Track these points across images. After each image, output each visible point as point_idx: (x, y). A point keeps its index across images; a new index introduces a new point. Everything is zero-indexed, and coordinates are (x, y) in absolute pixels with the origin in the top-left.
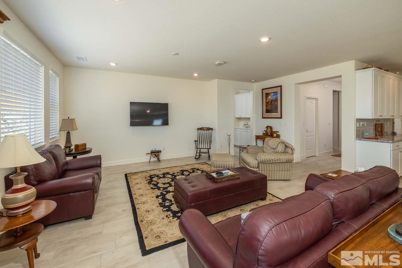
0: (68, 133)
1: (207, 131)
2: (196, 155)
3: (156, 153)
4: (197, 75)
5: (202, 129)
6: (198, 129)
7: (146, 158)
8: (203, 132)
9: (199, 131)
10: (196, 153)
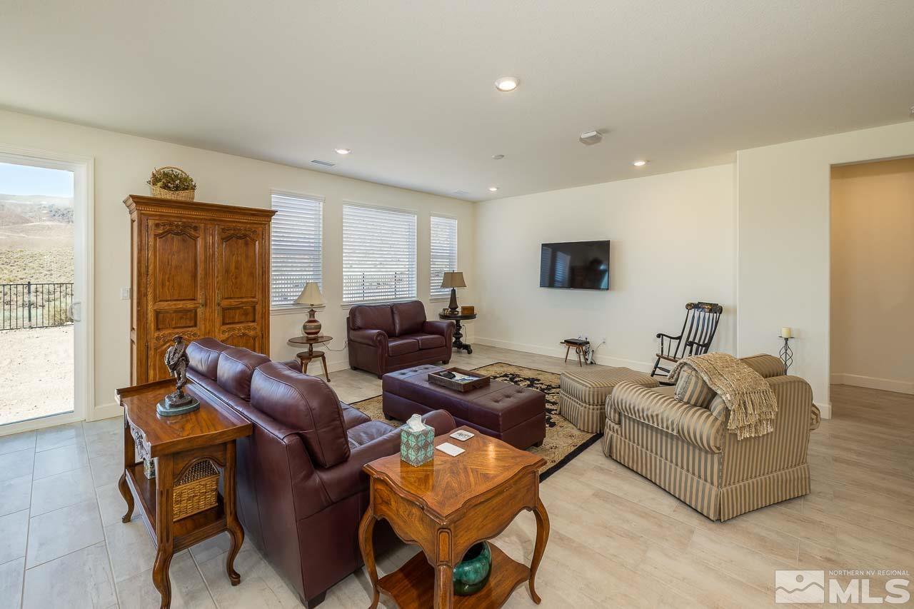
0: (454, 291)
1: (711, 314)
2: (654, 372)
3: (579, 345)
4: (644, 163)
5: (700, 308)
6: (688, 305)
7: (560, 352)
8: (702, 314)
9: (692, 312)
10: (655, 368)
